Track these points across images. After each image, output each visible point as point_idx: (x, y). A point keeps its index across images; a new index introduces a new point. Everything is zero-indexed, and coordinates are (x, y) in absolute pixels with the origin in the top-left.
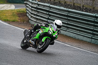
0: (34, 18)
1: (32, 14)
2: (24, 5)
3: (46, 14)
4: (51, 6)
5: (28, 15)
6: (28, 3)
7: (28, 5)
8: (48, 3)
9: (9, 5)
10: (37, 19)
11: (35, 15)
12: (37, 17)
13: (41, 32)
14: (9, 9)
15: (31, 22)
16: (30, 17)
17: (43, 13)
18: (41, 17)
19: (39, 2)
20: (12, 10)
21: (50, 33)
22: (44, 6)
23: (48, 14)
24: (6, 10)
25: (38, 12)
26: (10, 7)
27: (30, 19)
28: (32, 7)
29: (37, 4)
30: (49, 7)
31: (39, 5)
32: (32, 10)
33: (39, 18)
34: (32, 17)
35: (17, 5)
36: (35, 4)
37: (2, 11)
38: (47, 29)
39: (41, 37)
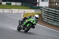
0: (46, 18)
1: (45, 15)
2: (40, 10)
3: (53, 15)
4: (56, 10)
5: (42, 16)
6: (42, 9)
7: (42, 10)
8: (55, 9)
9: (31, 10)
10: (48, 18)
11: (46, 16)
12: (48, 17)
13: (27, 21)
14: (31, 12)
15: (44, 20)
16: (43, 17)
17: (52, 15)
18: (50, 17)
19: (49, 8)
20: (33, 13)
21: (32, 22)
22: (52, 10)
23: (55, 16)
24: (29, 13)
25: (49, 14)
26: (31, 11)
27: (43, 19)
28: (45, 11)
29: (48, 9)
30: (55, 11)
31: (49, 10)
32: (45, 13)
33: (49, 18)
34: (45, 17)
35: (35, 10)
36: (47, 9)
37: (27, 13)
38: (30, 19)
39: (27, 24)
